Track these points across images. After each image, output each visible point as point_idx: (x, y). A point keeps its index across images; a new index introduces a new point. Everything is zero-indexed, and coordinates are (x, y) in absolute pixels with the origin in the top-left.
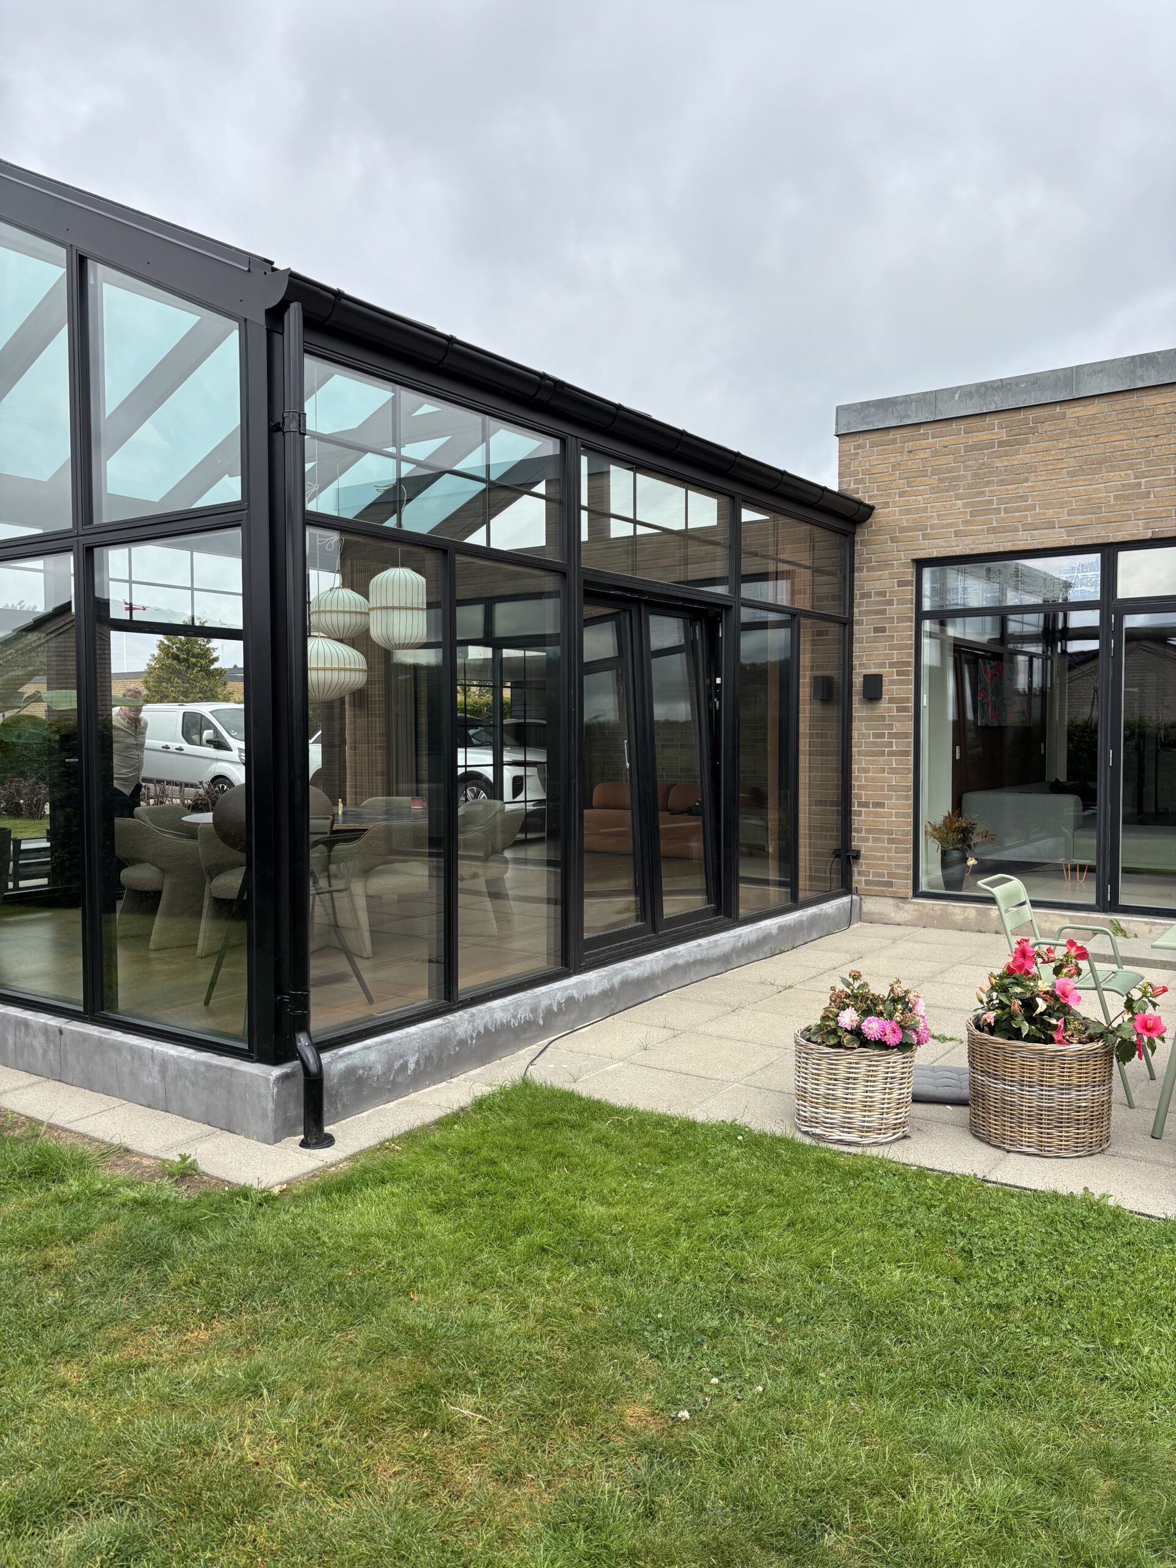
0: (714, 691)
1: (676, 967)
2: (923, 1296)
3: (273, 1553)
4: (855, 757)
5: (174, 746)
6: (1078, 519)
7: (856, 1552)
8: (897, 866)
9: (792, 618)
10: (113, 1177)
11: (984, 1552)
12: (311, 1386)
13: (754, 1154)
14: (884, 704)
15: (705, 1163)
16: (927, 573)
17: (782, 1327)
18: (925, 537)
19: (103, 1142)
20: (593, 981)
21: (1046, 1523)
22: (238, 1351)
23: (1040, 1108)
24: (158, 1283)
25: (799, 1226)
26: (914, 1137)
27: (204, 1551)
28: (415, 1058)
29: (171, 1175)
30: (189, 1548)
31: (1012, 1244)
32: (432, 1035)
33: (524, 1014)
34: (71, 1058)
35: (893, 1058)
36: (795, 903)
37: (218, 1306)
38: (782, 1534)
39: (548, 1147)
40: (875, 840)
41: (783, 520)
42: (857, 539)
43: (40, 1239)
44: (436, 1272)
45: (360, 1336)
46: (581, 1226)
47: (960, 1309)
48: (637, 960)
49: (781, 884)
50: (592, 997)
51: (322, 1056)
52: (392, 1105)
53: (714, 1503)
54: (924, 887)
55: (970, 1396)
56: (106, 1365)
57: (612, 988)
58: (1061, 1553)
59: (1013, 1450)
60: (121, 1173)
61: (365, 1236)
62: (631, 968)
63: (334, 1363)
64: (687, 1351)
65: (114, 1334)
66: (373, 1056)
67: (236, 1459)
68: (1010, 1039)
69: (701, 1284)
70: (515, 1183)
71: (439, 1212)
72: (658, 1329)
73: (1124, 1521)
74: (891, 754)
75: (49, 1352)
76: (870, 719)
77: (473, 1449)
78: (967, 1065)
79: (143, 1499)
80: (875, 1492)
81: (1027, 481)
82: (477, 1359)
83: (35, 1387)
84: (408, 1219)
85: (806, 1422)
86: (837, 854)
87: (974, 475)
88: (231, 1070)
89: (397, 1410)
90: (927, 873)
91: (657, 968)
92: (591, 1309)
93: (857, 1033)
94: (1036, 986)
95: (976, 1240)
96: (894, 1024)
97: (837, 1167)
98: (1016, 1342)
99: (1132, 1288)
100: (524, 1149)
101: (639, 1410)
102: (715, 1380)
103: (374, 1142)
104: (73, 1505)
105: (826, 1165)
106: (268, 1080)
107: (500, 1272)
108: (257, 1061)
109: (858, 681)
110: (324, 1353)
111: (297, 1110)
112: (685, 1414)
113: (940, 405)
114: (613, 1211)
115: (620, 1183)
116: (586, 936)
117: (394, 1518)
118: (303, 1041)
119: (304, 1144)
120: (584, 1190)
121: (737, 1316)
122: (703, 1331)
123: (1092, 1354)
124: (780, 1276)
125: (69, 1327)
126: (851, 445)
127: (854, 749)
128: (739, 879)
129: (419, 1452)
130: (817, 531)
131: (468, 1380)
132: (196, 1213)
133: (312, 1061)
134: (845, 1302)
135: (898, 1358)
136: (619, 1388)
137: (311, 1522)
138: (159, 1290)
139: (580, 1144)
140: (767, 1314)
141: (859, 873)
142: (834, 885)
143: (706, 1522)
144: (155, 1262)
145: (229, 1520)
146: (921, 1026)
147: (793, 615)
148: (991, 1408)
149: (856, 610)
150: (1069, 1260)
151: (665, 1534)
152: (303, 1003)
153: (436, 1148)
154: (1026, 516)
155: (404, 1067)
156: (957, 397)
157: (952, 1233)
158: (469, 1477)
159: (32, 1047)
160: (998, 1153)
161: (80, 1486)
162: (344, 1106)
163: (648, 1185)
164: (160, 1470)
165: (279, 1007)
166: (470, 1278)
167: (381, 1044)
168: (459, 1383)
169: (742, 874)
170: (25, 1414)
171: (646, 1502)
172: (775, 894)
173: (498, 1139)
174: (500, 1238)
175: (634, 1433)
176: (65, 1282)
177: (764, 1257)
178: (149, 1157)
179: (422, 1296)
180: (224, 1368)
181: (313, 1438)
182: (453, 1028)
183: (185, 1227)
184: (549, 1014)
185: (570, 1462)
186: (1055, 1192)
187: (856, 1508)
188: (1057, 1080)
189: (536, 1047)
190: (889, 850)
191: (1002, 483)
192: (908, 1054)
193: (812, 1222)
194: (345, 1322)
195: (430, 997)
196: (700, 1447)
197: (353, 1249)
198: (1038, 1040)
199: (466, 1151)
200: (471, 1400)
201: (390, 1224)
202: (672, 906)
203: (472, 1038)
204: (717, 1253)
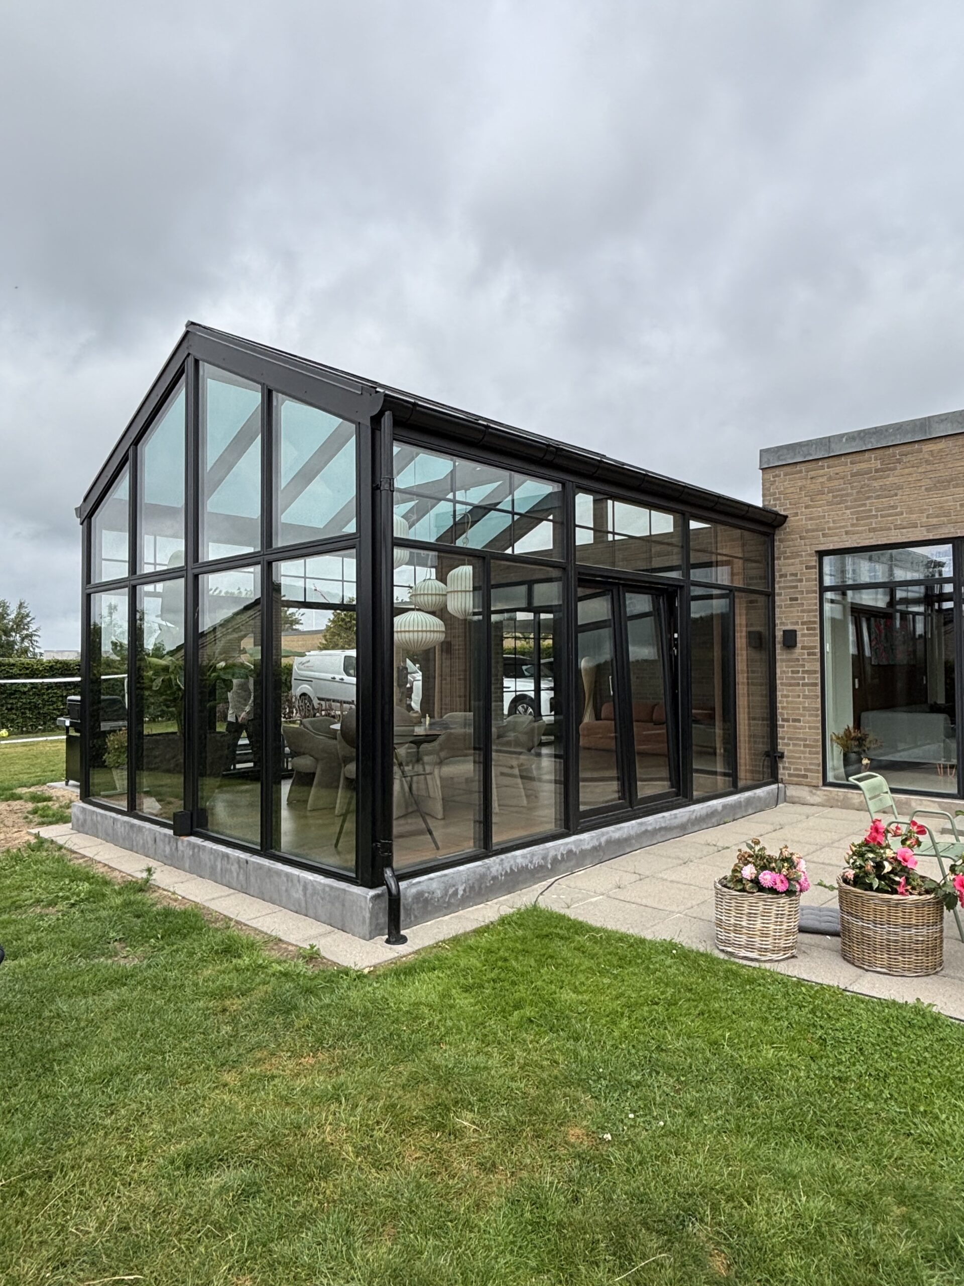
0: (672, 643)
1: (646, 831)
2: (787, 1068)
3: (334, 1201)
4: (779, 687)
5: (338, 677)
6: (934, 521)
7: (711, 1239)
8: (811, 764)
9: (730, 592)
10: (270, 956)
11: (801, 1248)
12: (372, 1098)
13: (682, 964)
14: (798, 650)
15: (648, 968)
16: (827, 560)
17: (685, 1083)
18: (824, 535)
19: (266, 934)
20: (586, 839)
21: (848, 1233)
22: (331, 1072)
23: (888, 940)
24: (288, 1026)
25: (706, 1015)
26: (800, 957)
27: (293, 1196)
28: (463, 888)
29: (304, 957)
30: (285, 1193)
31: (855, 1036)
32: (474, 872)
33: (537, 860)
34: (253, 879)
35: (783, 901)
36: (736, 789)
37: (322, 1043)
38: (661, 1221)
39: (543, 952)
40: (795, 745)
41: (720, 528)
42: (776, 538)
43: (223, 993)
44: (460, 1031)
45: (406, 1069)
46: (558, 1007)
47: (812, 1079)
48: (618, 826)
49: (725, 774)
50: (586, 850)
51: (400, 884)
52: (447, 918)
53: (619, 1195)
54: (830, 779)
55: (809, 1138)
56: (251, 1074)
57: (600, 845)
58: (856, 1254)
59: (833, 1179)
60: (275, 954)
61: (417, 1004)
62: (613, 832)
63: (388, 1085)
64: (616, 1095)
65: (259, 1055)
66: (434, 885)
67: (320, 1140)
68: (866, 890)
69: (633, 1051)
70: (517, 974)
71: (466, 991)
72: (599, 1078)
73: (908, 1237)
74: (804, 685)
75: (219, 1064)
76: (789, 660)
77: (467, 1147)
78: (838, 908)
79: (262, 1160)
80: (730, 1199)
81: (896, 495)
82: (477, 1090)
83: (208, 1086)
84: (445, 995)
85: (690, 1148)
86: (767, 754)
87: (858, 492)
88: (344, 890)
89: (423, 1119)
90: (834, 769)
91: (632, 833)
92: (555, 1062)
93: (756, 882)
94: (885, 853)
95: (830, 1031)
96: (782, 877)
97: (740, 976)
98: (848, 1104)
99: (939, 1071)
100: (527, 952)
101: (577, 1131)
102: (631, 1116)
103: (432, 942)
104: (221, 1160)
105: (732, 974)
106: (366, 898)
107: (500, 1034)
108: (361, 885)
109: (779, 634)
110: (382, 1079)
111: (384, 919)
112: (608, 1137)
113: (833, 446)
114: (580, 997)
115: (587, 978)
116: (582, 808)
117: (411, 1186)
118: (388, 873)
119: (388, 941)
120: (563, 982)
121: (654, 1074)
122: (628, 1082)
123: (903, 1116)
124: (688, 1049)
125: (233, 1050)
126: (770, 476)
127: (778, 682)
128: (692, 771)
129: (433, 1146)
130: (746, 533)
131: (470, 1103)
132: (315, 982)
133: (393, 887)
134: (731, 1070)
135: (763, 1110)
136: (567, 1116)
137: (361, 1183)
138: (288, 1030)
139: (565, 951)
140: (675, 1074)
141: (784, 768)
142: (766, 776)
143: (612, 1208)
144: (288, 1012)
145: (311, 1177)
146: (802, 880)
147: (731, 591)
148: (823, 1148)
149: (777, 586)
150: (895, 1049)
151: (584, 1214)
152: (389, 849)
153: (471, 948)
154: (897, 520)
155: (456, 893)
156: (844, 440)
157: (815, 1026)
158: (462, 1165)
159: (231, 872)
160: (860, 971)
161: (227, 1148)
162: (416, 917)
163: (606, 981)
164: (274, 1143)
165: (374, 851)
166: (480, 1037)
167: (441, 877)
168: (462, 1104)
169: (694, 767)
170: (201, 1101)
171: (573, 1191)
172: (721, 782)
173: (511, 945)
174: (504, 1011)
175: (573, 1146)
176: (234, 1021)
177: (678, 1035)
178: (293, 945)
179: (448, 1047)
180: (321, 1082)
181: (368, 1130)
182: (488, 868)
183: (309, 991)
184: (555, 860)
185: (528, 1161)
186: (894, 1000)
187: (715, 1208)
188: (900, 921)
189: (545, 883)
190: (804, 753)
191: (878, 497)
192: (793, 898)
193: (716, 1012)
194: (398, 1060)
195: (475, 846)
196: (615, 1158)
197: (408, 1012)
198: (887, 892)
199: (489, 951)
200: (470, 1116)
201: (434, 998)
202: (645, 790)
203: (501, 875)
204: (647, 1030)
